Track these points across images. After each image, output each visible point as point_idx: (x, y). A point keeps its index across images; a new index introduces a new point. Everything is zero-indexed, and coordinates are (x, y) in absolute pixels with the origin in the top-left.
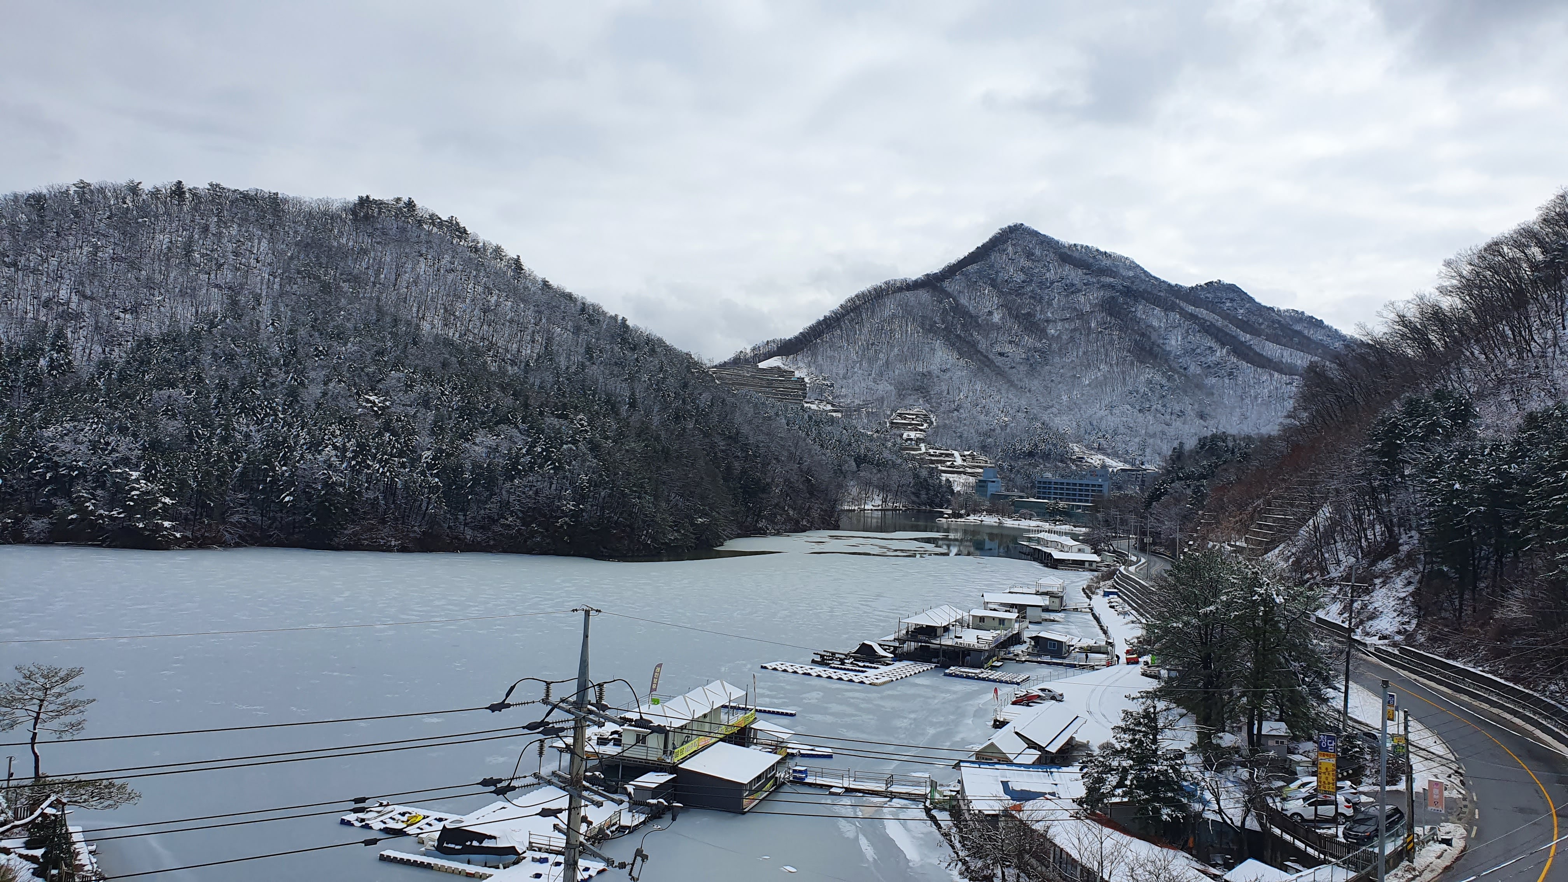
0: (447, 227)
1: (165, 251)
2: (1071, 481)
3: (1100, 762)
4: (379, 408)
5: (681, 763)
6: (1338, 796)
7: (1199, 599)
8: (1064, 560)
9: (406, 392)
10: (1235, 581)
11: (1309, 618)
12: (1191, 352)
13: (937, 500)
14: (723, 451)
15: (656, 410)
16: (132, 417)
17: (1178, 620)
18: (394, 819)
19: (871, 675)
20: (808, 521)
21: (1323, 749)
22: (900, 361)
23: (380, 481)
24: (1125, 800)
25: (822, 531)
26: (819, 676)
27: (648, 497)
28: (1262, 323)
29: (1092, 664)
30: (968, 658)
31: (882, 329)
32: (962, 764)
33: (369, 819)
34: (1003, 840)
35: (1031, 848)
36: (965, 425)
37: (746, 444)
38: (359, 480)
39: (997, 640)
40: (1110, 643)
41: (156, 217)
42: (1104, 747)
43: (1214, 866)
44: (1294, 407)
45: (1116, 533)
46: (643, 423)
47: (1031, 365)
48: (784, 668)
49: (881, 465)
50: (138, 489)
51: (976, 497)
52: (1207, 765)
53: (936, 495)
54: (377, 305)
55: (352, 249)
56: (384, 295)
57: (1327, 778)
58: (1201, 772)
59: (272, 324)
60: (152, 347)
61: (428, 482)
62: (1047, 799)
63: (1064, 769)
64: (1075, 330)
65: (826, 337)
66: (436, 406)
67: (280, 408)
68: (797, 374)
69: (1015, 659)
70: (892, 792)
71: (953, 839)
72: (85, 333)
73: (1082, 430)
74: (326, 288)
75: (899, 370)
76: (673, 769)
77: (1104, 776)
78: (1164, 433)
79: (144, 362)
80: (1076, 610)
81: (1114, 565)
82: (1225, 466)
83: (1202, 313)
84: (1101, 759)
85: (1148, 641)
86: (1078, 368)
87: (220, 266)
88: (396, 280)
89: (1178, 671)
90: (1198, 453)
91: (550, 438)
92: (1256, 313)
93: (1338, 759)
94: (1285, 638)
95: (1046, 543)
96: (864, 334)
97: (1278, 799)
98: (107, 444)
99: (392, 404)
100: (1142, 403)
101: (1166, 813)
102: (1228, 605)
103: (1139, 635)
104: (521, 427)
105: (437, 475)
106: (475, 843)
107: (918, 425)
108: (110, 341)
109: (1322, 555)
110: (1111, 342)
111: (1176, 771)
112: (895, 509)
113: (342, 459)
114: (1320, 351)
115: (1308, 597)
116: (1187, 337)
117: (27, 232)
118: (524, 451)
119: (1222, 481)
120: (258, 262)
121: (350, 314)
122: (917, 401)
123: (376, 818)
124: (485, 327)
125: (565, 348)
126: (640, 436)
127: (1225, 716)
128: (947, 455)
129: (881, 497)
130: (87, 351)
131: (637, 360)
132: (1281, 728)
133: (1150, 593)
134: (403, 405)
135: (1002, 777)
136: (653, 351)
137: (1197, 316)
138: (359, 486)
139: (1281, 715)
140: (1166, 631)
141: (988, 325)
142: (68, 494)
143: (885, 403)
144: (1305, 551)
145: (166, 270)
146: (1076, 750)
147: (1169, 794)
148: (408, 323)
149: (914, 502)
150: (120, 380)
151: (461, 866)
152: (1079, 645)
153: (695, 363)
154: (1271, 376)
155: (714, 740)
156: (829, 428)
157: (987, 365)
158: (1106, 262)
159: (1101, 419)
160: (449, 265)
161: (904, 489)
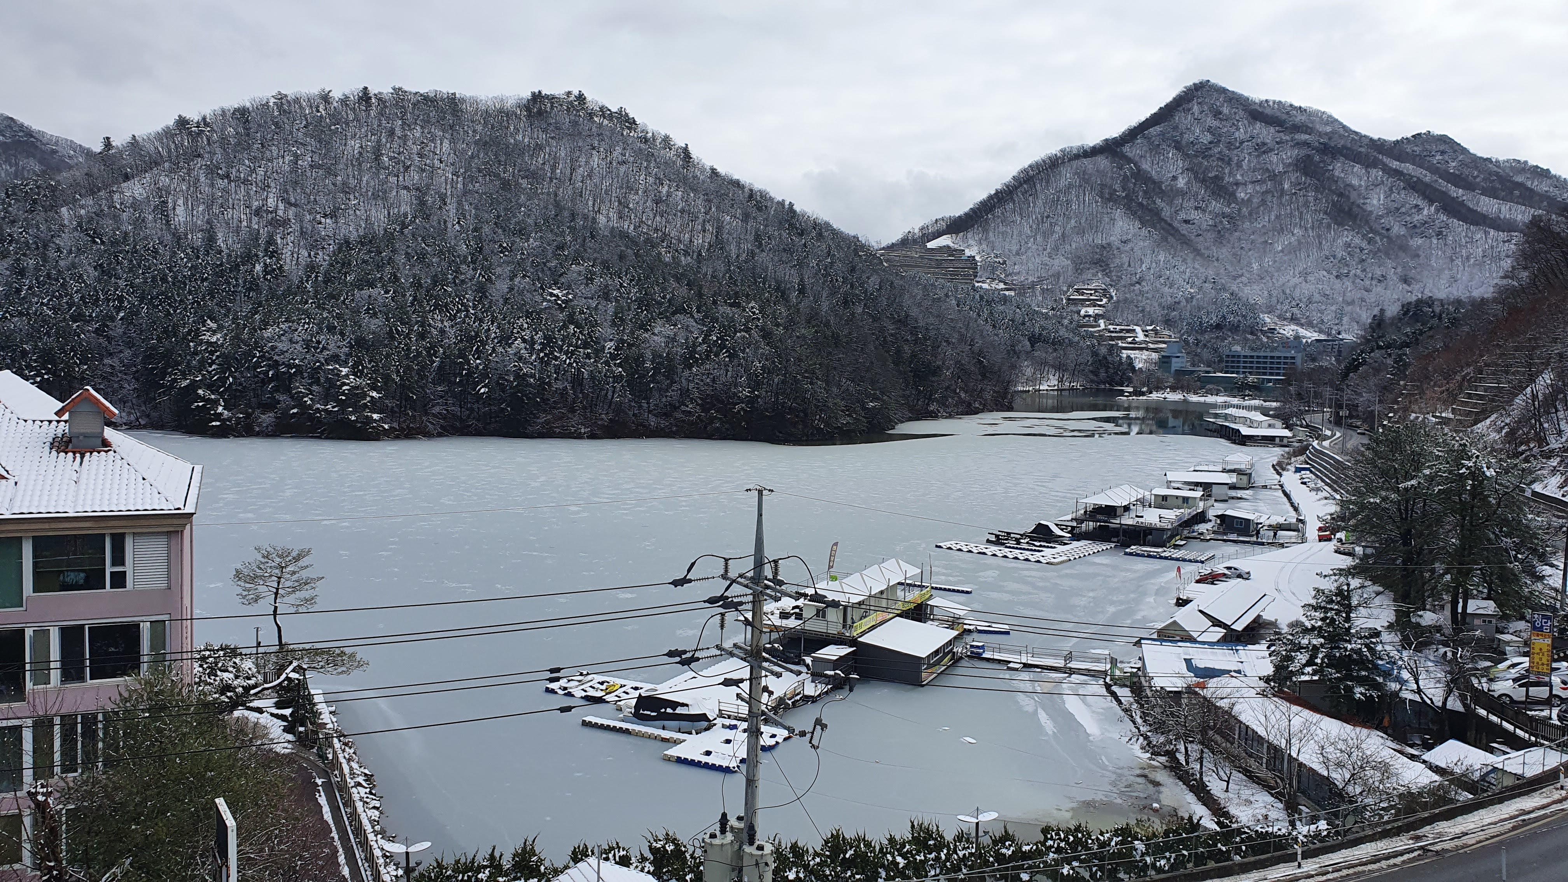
0: (617, 118)
1: (357, 156)
2: (1262, 354)
3: (1288, 640)
4: (562, 301)
5: (860, 637)
6: (1553, 678)
7: (1399, 473)
8: (1252, 436)
9: (587, 285)
10: (1440, 454)
11: (1524, 491)
12: (1395, 211)
13: (1117, 378)
14: (892, 335)
15: (824, 295)
16: (339, 317)
17: (1375, 495)
18: (593, 688)
19: (1047, 554)
20: (981, 404)
21: (1537, 629)
22: (1078, 234)
23: (567, 371)
24: (1316, 678)
25: (995, 413)
26: (994, 555)
27: (819, 382)
28: (1478, 176)
29: (1281, 541)
30: (1150, 537)
31: (1058, 201)
32: (1143, 641)
33: (571, 688)
34: (1186, 717)
35: (1215, 725)
36: (1147, 298)
37: (915, 328)
38: (548, 371)
39: (1181, 519)
40: (1301, 520)
41: (347, 124)
42: (1293, 626)
43: (1411, 746)
44: (1513, 267)
45: (1309, 407)
46: (812, 309)
47: (1219, 232)
48: (959, 547)
49: (1057, 343)
50: (348, 384)
51: (1159, 374)
52: (1405, 643)
53: (1116, 373)
54: (555, 200)
55: (528, 146)
56: (561, 190)
57: (1541, 659)
58: (1398, 651)
59: (458, 223)
60: (351, 249)
61: (613, 372)
62: (1232, 677)
63: (1250, 647)
64: (1267, 192)
65: (998, 211)
66: (616, 297)
67: (471, 304)
68: (968, 253)
69: (1200, 537)
70: (1070, 668)
71: (1134, 714)
72: (292, 239)
73: (1274, 299)
74: (506, 185)
75: (1076, 243)
76: (853, 642)
77: (1293, 654)
78: (1363, 300)
79: (346, 264)
80: (1265, 487)
81: (1307, 440)
82: (1431, 333)
83: (1408, 168)
84: (1290, 637)
85: (1342, 518)
86: (1270, 234)
87: (407, 168)
88: (571, 174)
89: (1375, 548)
90: (1400, 319)
91: (724, 326)
92: (1470, 165)
93: (1554, 639)
94: (1495, 513)
95: (1234, 419)
96: (1038, 207)
97: (1484, 680)
98: (319, 342)
99: (574, 297)
100: (1340, 268)
101: (1359, 692)
102: (1431, 479)
103: (1333, 511)
104: (696, 317)
105: (620, 365)
106: (669, 710)
107: (1097, 300)
108: (315, 245)
109: (1541, 424)
110: (1306, 204)
111: (1371, 650)
112: (1072, 389)
113: (532, 350)
114: (1545, 203)
115: (1523, 470)
116: (1390, 196)
117: (236, 145)
118: (700, 340)
119: (1427, 348)
120: (441, 162)
121: (530, 210)
122: (1094, 275)
123: (577, 687)
124: (658, 218)
125: (735, 236)
126: (809, 323)
127: (1426, 594)
128: (1128, 331)
129: (1057, 377)
130: (295, 255)
131: (805, 245)
132: (1489, 607)
133: (1345, 469)
134: (585, 298)
135: (1186, 654)
136: (820, 235)
137: (1402, 172)
138: (549, 377)
139: (1489, 593)
140: (1362, 507)
141: (1172, 190)
142: (288, 390)
143: (1061, 278)
144: (1521, 421)
145: (359, 174)
146: (1263, 628)
147: (1363, 673)
148: (585, 217)
149: (1092, 381)
150: (326, 282)
151: (657, 732)
152: (1267, 523)
153: (863, 246)
154: (1486, 233)
155: (891, 615)
156: (1002, 308)
157: (1171, 235)
158: (1300, 118)
159: (1295, 287)
160: (620, 157)
161: (1082, 367)
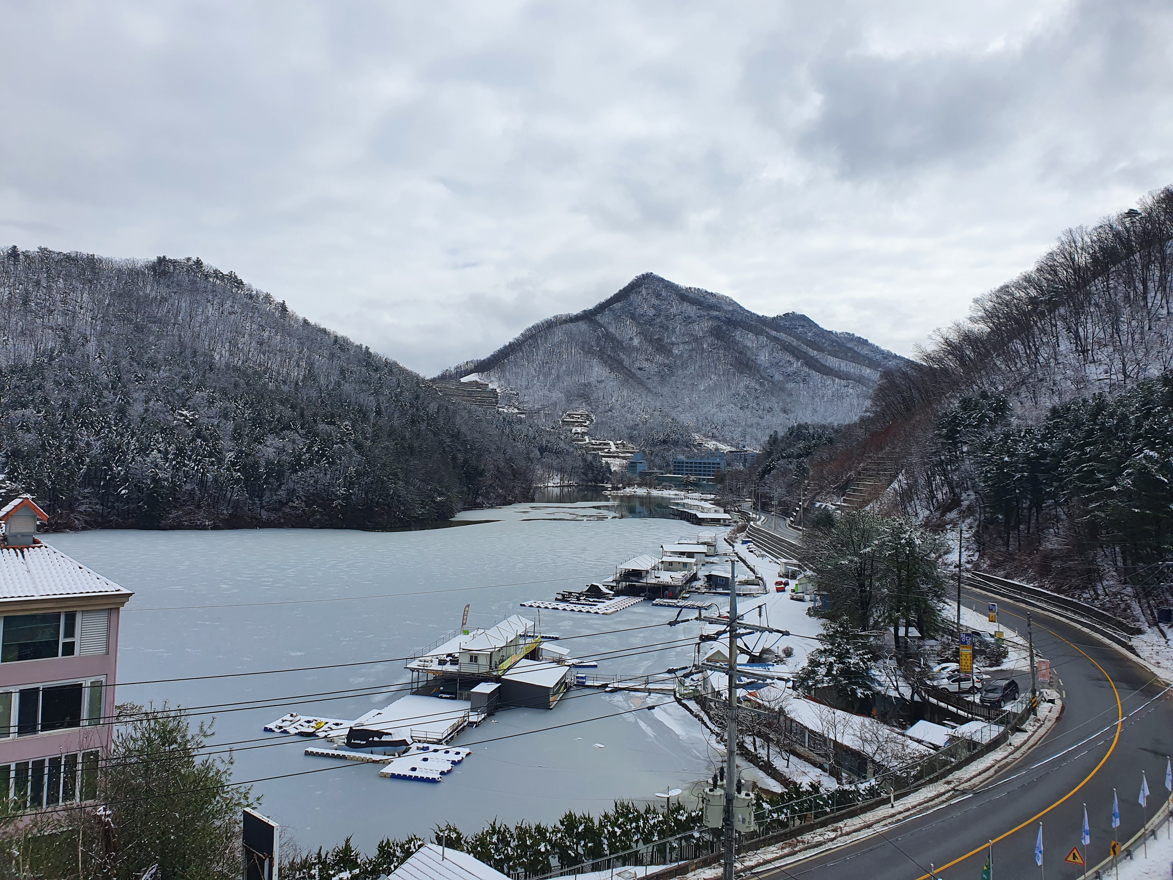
0: (228, 279)
1: (7, 301)
2: (696, 461)
4: (190, 420)
5: (503, 675)
7: (856, 543)
8: (707, 519)
9: (209, 407)
10: (888, 530)
12: (776, 365)
13: (600, 478)
14: (448, 446)
15: (396, 416)
17: (844, 558)
18: (302, 726)
19: (602, 607)
20: (513, 497)
22: (568, 375)
23: (195, 476)
24: (832, 684)
25: (524, 504)
26: (564, 610)
27: (400, 483)
28: (825, 343)
29: (752, 593)
30: (667, 592)
31: (553, 352)
33: (285, 727)
36: (617, 421)
37: (465, 441)
38: (179, 476)
39: (684, 578)
40: (759, 578)
43: (899, 726)
44: (871, 405)
45: (738, 498)
46: (389, 426)
47: (662, 376)
48: (537, 605)
49: (558, 453)
50: (5, 488)
51: (629, 475)
53: (599, 474)
54: (179, 341)
55: (155, 298)
56: (183, 333)
59: (99, 357)
61: (233, 476)
64: (692, 350)
65: (512, 358)
66: (233, 417)
67: (113, 422)
68: (491, 386)
69: (697, 591)
70: (649, 689)
71: (704, 719)
73: (700, 423)
74: (139, 329)
75: (567, 382)
76: (497, 679)
78: (758, 424)
82: (816, 448)
83: (782, 336)
86: (696, 378)
87: (51, 312)
88: (191, 321)
90: (788, 438)
91: (324, 440)
92: (820, 335)
95: (690, 506)
96: (540, 355)
99: (200, 417)
100: (742, 402)
101: (860, 692)
102: (881, 547)
103: (779, 571)
104: (300, 432)
105: (239, 470)
106: (376, 739)
107: (583, 422)
109: (904, 509)
110: (719, 358)
111: (863, 663)
113: (166, 459)
114: (867, 362)
116: (772, 354)
118: (304, 450)
120: (81, 308)
121: (159, 348)
122: (581, 404)
123: (289, 726)
124: (261, 356)
125: (324, 370)
126: (390, 437)
128: (605, 444)
129: (559, 477)
131: (380, 378)
134: (208, 418)
136: (391, 371)
137: (779, 339)
138: (179, 480)
141: (630, 347)
143: (558, 406)
145: (8, 315)
147: (860, 680)
148: (204, 354)
149: (583, 480)
151: (369, 756)
152: (738, 579)
154: (834, 381)
155: (520, 658)
156: (518, 427)
157: (631, 377)
158: (713, 300)
159: (714, 415)
160: (230, 309)
161: (576, 470)
